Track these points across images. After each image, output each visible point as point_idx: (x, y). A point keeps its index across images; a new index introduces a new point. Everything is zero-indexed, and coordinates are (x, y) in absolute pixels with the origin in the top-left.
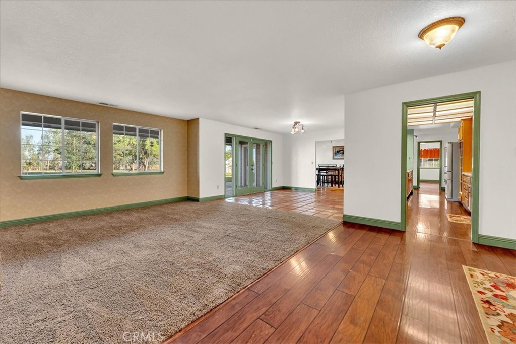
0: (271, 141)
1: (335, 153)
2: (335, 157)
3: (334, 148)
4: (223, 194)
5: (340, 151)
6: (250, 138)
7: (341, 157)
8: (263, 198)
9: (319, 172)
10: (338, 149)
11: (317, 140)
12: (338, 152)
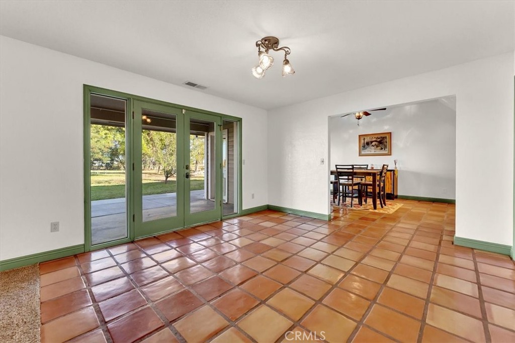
0: (240, 120)
1: (364, 147)
2: (363, 153)
3: (362, 138)
4: (82, 242)
5: (372, 142)
6: (181, 108)
7: (373, 152)
8: (220, 235)
9: (337, 178)
10: (368, 139)
11: (332, 114)
12: (368, 144)
